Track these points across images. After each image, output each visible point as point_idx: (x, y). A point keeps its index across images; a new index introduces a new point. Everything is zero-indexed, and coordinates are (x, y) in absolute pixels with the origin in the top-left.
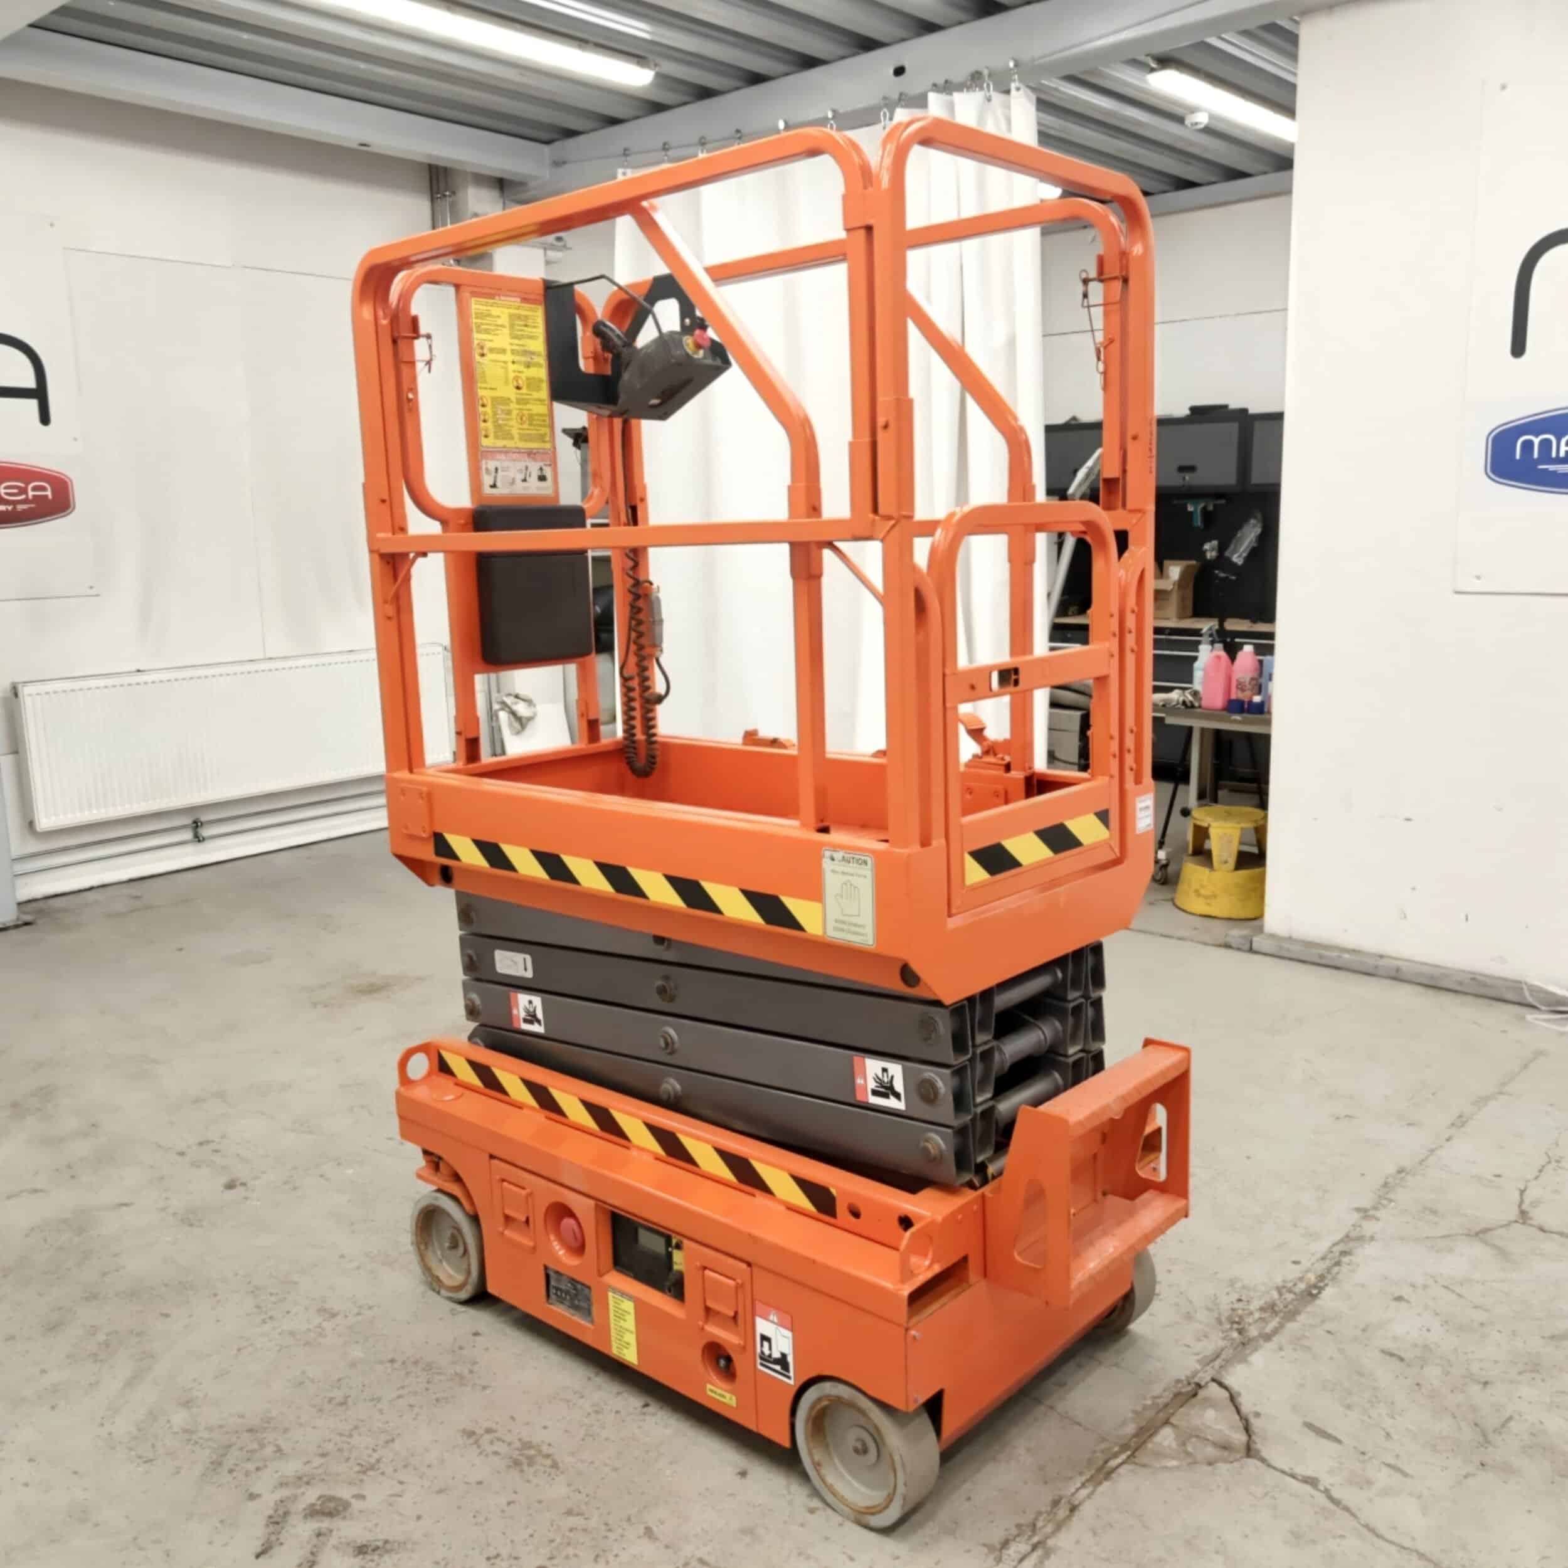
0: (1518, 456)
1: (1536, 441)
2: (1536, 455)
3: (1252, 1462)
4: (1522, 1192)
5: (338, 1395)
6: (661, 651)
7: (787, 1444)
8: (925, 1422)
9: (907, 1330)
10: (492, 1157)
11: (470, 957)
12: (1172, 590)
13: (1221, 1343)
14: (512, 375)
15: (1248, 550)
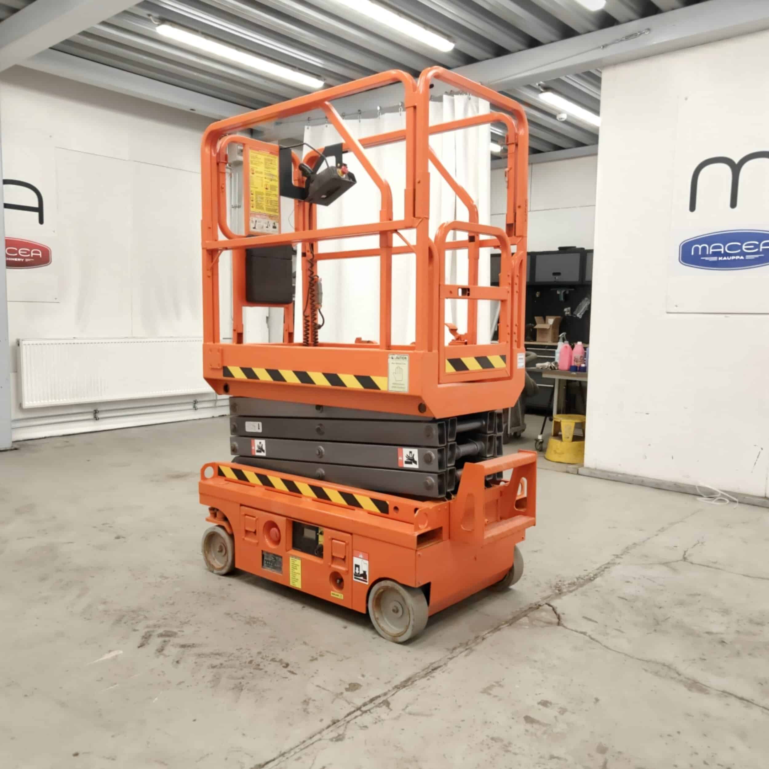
0: (693, 253)
1: (700, 247)
2: (700, 253)
3: (560, 628)
4: (685, 552)
5: (171, 602)
6: (321, 306)
7: (364, 612)
8: (422, 597)
9: (416, 551)
10: (241, 505)
11: (234, 426)
12: (549, 329)
13: (551, 593)
14: (264, 183)
15: (584, 311)
